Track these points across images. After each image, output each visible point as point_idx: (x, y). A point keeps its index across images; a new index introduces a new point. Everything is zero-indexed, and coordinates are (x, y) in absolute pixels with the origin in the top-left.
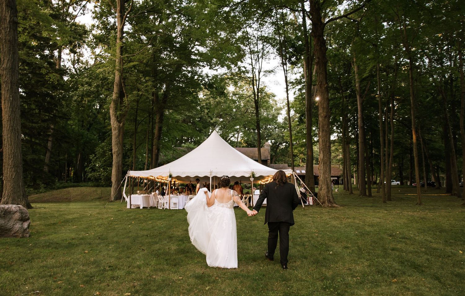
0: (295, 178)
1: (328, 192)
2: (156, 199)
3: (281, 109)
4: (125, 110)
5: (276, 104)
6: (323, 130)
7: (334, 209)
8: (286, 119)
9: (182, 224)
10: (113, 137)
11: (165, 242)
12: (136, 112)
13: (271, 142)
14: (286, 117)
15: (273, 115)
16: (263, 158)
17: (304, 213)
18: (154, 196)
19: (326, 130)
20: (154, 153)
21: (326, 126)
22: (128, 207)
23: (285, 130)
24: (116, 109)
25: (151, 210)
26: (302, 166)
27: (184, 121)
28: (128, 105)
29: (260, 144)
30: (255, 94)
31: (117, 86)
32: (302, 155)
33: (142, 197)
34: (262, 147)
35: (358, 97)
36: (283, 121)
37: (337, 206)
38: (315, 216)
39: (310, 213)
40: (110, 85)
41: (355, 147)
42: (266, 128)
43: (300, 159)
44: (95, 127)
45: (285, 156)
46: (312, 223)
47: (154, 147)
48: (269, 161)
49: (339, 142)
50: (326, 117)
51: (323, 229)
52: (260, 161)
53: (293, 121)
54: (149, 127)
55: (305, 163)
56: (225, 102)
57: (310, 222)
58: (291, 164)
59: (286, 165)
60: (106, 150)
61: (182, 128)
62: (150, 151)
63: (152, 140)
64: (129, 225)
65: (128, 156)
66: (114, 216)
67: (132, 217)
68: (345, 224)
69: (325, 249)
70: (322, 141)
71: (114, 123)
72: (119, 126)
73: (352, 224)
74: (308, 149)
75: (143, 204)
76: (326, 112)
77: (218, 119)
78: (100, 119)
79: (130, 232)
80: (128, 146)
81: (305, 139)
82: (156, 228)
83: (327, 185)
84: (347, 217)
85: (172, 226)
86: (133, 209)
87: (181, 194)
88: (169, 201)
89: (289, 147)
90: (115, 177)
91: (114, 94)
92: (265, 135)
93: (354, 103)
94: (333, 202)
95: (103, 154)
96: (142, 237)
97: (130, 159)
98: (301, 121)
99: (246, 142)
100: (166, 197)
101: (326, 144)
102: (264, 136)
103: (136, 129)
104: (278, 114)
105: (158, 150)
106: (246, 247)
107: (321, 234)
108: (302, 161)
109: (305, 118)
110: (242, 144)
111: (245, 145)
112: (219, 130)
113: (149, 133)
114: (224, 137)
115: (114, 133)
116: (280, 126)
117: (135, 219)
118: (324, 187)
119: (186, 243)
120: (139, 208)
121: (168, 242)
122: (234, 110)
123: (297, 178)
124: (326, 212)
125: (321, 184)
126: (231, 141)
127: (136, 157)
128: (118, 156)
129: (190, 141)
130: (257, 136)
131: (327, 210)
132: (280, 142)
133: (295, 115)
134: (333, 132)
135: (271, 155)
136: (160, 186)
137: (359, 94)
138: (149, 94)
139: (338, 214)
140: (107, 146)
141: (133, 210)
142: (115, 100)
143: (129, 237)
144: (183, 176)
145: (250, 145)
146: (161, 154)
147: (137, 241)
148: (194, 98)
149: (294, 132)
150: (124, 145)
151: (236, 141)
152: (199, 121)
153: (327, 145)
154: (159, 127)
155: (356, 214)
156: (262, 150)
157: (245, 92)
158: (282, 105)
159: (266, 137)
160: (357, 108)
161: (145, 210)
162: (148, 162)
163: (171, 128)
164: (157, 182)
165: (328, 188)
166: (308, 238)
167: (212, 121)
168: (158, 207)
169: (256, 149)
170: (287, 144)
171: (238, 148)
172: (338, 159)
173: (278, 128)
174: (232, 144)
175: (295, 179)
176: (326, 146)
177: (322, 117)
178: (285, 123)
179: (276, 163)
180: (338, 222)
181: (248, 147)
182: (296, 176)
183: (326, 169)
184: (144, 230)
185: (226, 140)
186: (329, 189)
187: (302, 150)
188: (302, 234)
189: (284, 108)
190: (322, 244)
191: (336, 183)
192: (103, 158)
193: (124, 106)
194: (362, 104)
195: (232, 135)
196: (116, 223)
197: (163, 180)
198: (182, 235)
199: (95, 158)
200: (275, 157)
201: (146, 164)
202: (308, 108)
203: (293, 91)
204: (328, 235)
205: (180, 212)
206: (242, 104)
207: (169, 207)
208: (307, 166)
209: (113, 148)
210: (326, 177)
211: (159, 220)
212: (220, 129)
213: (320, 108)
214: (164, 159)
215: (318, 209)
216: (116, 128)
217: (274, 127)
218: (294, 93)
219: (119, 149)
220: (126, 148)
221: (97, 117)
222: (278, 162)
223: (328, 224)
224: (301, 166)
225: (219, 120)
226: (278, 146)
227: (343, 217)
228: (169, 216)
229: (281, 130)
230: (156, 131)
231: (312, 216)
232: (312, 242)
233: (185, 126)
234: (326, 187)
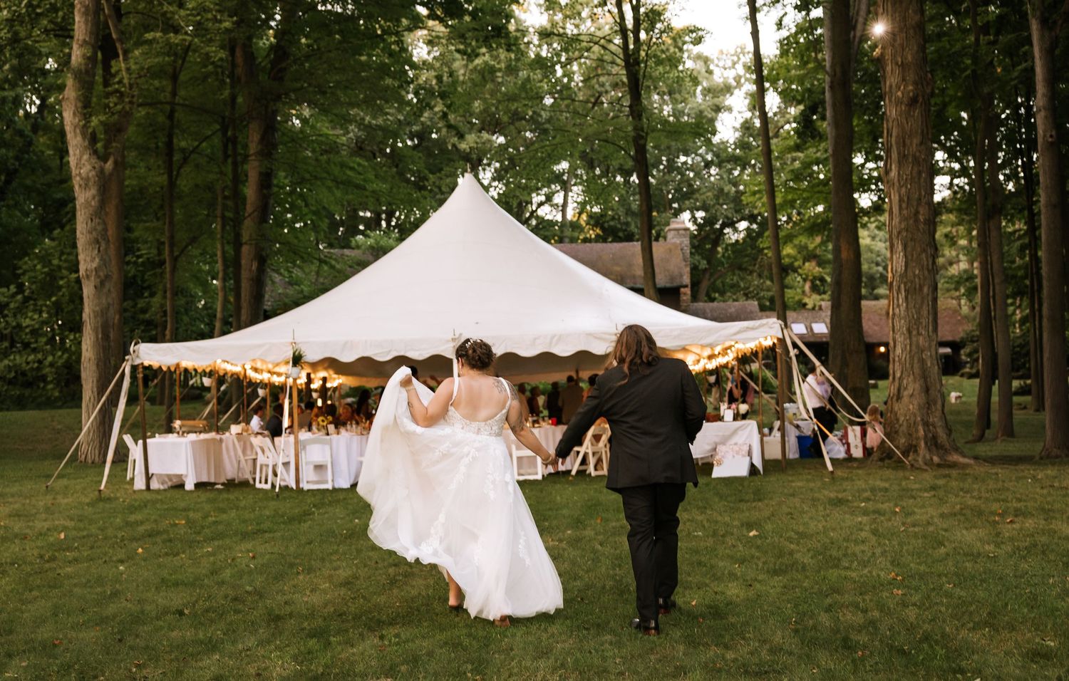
0: (793, 352)
1: (928, 405)
2: (249, 452)
3: (727, 89)
4: (119, 107)
5: (710, 72)
6: (903, 158)
7: (954, 472)
8: (748, 129)
9: (336, 552)
10: (78, 214)
11: (251, 642)
12: (171, 116)
13: (694, 219)
14: (746, 122)
15: (700, 114)
16: (662, 281)
17: (833, 495)
18: (239, 440)
19: (914, 157)
20: (245, 275)
21: (916, 141)
22: (140, 484)
23: (743, 169)
24: (85, 107)
25: (225, 495)
26: (813, 309)
27: (361, 148)
28: (131, 86)
29: (650, 227)
30: (623, 31)
31: (86, 13)
32: (814, 263)
33: (193, 443)
34: (657, 240)
35: (1035, 26)
36: (738, 134)
37: (966, 461)
38: (880, 506)
39: (861, 491)
40: (60, 14)
41: (1020, 225)
42: (671, 167)
43: (805, 280)
44: (28, 182)
45: (746, 269)
46: (874, 539)
47: (245, 249)
48: (688, 291)
49: (960, 210)
50: (913, 102)
51: (922, 568)
52: (652, 292)
53: (777, 135)
54: (221, 173)
55: (826, 297)
56: (511, 70)
57: (863, 534)
58: (772, 300)
59: (754, 304)
60: (60, 268)
61: (349, 173)
62: (232, 266)
63: (237, 223)
64: (122, 562)
65: (149, 287)
66: (70, 524)
67: (141, 529)
68: (1012, 539)
69: (945, 666)
70: (901, 200)
71: (80, 162)
72: (102, 170)
73: (1044, 539)
74: (838, 239)
75: (197, 473)
76: (915, 83)
77: (485, 135)
78: (43, 152)
79: (115, 594)
80: (147, 252)
81: (825, 201)
82: (227, 574)
83: (924, 376)
84: (1016, 510)
85: (292, 565)
86: (158, 491)
87: (342, 430)
88: (297, 456)
89: (760, 234)
90: (94, 368)
91: (75, 46)
92: (669, 192)
93: (1018, 51)
94: (947, 446)
95: (49, 284)
96: (158, 618)
97: (156, 300)
98: (807, 129)
99: (596, 220)
100: (285, 441)
101: (917, 213)
102: (664, 197)
103: (172, 183)
104: (718, 109)
105: (262, 260)
106: (597, 661)
107: (917, 589)
108: (815, 289)
109: (823, 118)
110: (581, 229)
111: (592, 234)
112: (494, 179)
113: (225, 198)
114: (514, 205)
115: (84, 198)
116: (723, 158)
117: (151, 534)
118: (912, 387)
119: (339, 643)
120: (182, 486)
121: (261, 643)
122: (548, 101)
123: (801, 353)
124: (926, 490)
125: (898, 375)
126: (541, 220)
127: (178, 292)
128: (99, 287)
129: (384, 224)
130: (637, 197)
131: (928, 477)
132: (727, 217)
133: (782, 112)
134: (935, 171)
135: (694, 269)
136: (264, 400)
137: (1038, 13)
138: (211, 40)
139: (975, 494)
140: (62, 253)
141: (154, 496)
142: (80, 71)
143: (103, 621)
144: (347, 357)
145: (610, 230)
146: (277, 278)
147: (130, 641)
148: (391, 54)
149: (782, 177)
150: (127, 246)
151: (559, 218)
152: (415, 147)
153: (921, 218)
154: (261, 174)
155: (1049, 494)
156: (658, 249)
157: (587, 27)
158: (730, 75)
159: (673, 201)
160: (1032, 69)
161: (204, 495)
162: (224, 308)
163: (307, 176)
164: (254, 385)
165: (927, 390)
166: (865, 611)
167: (463, 146)
168: (254, 480)
169: (636, 247)
170: (755, 226)
171: (567, 246)
172: (952, 277)
173: (719, 166)
174: (544, 230)
175: (794, 359)
176: (917, 221)
177: (898, 102)
178: (742, 144)
179: (712, 300)
180: (982, 533)
181: (605, 241)
182: (795, 345)
183: (919, 313)
184: (176, 584)
185: (518, 215)
186: (932, 397)
187: (811, 246)
188: (836, 590)
189: (739, 85)
190: (926, 638)
191: (951, 366)
192: (49, 298)
193: (117, 91)
194: (1049, 52)
195: (543, 198)
196: (76, 554)
197: (279, 374)
198: (326, 605)
199: (19, 297)
200: (707, 276)
201: (219, 315)
202: (839, 74)
203: (776, 12)
204: (948, 595)
205: (338, 501)
206: (578, 78)
207: (298, 482)
208: (836, 308)
209: (81, 257)
210: (918, 346)
211: (245, 536)
212: (498, 177)
213: (889, 68)
214: (287, 295)
215: (888, 473)
216: (87, 179)
217: (704, 160)
218: (780, 25)
219: (104, 263)
220: (138, 257)
221: (30, 144)
222: (722, 293)
223: (941, 544)
224: (810, 306)
225: (490, 141)
226: (720, 233)
227: (995, 507)
228: (291, 520)
229: (730, 172)
230: (250, 191)
231: (871, 506)
232: (884, 629)
233: (359, 165)
234: (917, 386)
